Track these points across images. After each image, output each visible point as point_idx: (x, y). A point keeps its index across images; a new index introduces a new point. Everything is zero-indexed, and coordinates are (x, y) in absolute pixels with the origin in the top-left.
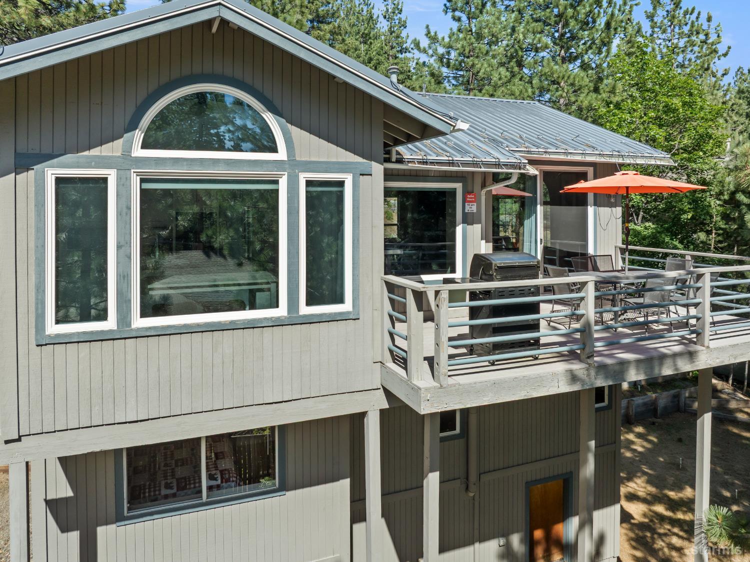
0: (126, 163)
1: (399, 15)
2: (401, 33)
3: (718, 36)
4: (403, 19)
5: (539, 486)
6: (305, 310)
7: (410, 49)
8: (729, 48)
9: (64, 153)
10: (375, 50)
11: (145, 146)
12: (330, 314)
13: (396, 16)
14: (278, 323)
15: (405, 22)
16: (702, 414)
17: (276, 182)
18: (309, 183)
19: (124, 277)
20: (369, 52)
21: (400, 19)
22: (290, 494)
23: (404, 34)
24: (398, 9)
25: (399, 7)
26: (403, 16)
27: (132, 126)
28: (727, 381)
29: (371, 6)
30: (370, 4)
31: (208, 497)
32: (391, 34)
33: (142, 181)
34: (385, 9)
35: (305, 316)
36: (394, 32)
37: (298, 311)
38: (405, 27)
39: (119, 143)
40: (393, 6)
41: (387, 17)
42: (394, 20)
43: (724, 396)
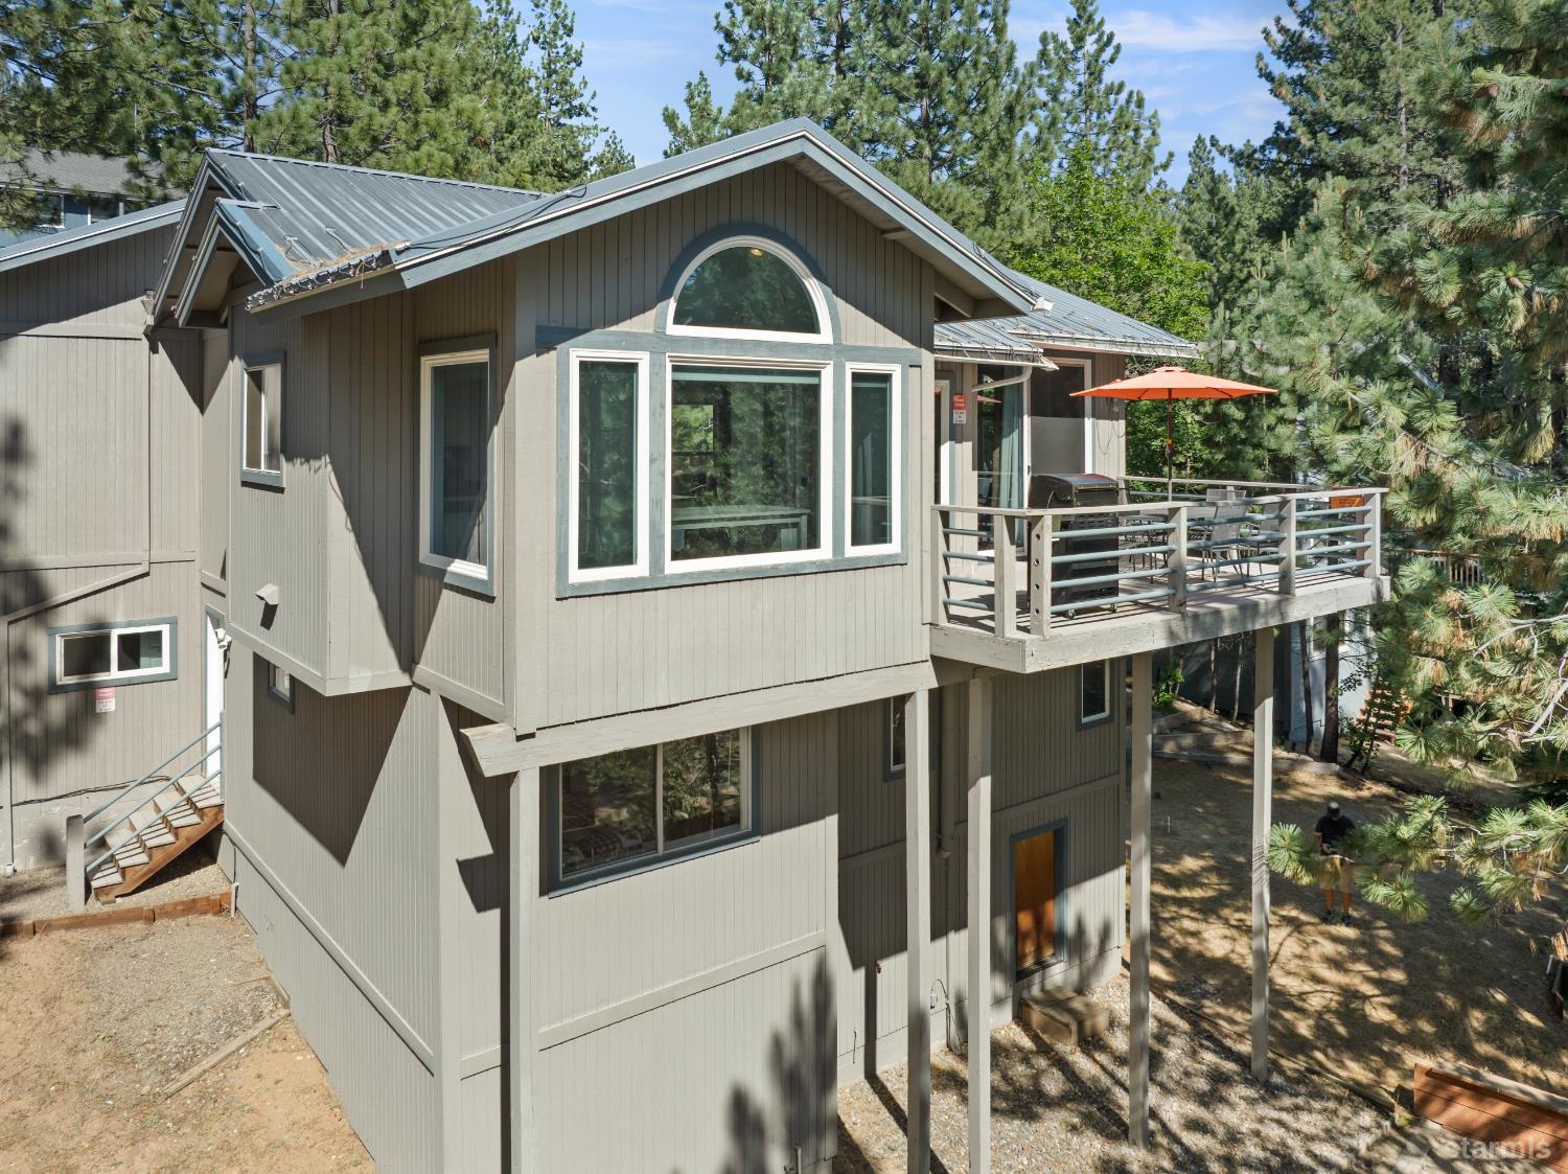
0: (658, 343)
1: (566, 38)
2: (571, 75)
3: (1154, 133)
4: (576, 47)
5: (1024, 842)
6: (852, 551)
7: (589, 110)
8: (1171, 155)
9: (587, 326)
10: (522, 108)
11: (678, 320)
12: (877, 558)
13: (561, 39)
14: (824, 570)
15: (579, 54)
16: (1263, 701)
17: (817, 374)
18: (856, 377)
19: (656, 503)
20: (509, 111)
21: (568, 49)
22: (766, 840)
23: (576, 80)
24: (565, 26)
25: (568, 22)
26: (575, 42)
27: (664, 295)
28: (1207, 707)
29: (514, 17)
30: (511, 13)
31: (665, 848)
32: (550, 76)
33: (676, 369)
34: (537, 24)
35: (850, 560)
36: (555, 72)
37: (843, 553)
38: (579, 65)
39: (651, 314)
40: (554, 19)
41: (541, 40)
42: (556, 47)
43: (1206, 730)
